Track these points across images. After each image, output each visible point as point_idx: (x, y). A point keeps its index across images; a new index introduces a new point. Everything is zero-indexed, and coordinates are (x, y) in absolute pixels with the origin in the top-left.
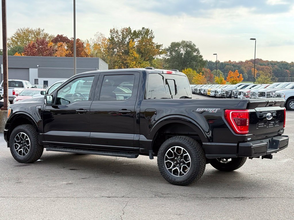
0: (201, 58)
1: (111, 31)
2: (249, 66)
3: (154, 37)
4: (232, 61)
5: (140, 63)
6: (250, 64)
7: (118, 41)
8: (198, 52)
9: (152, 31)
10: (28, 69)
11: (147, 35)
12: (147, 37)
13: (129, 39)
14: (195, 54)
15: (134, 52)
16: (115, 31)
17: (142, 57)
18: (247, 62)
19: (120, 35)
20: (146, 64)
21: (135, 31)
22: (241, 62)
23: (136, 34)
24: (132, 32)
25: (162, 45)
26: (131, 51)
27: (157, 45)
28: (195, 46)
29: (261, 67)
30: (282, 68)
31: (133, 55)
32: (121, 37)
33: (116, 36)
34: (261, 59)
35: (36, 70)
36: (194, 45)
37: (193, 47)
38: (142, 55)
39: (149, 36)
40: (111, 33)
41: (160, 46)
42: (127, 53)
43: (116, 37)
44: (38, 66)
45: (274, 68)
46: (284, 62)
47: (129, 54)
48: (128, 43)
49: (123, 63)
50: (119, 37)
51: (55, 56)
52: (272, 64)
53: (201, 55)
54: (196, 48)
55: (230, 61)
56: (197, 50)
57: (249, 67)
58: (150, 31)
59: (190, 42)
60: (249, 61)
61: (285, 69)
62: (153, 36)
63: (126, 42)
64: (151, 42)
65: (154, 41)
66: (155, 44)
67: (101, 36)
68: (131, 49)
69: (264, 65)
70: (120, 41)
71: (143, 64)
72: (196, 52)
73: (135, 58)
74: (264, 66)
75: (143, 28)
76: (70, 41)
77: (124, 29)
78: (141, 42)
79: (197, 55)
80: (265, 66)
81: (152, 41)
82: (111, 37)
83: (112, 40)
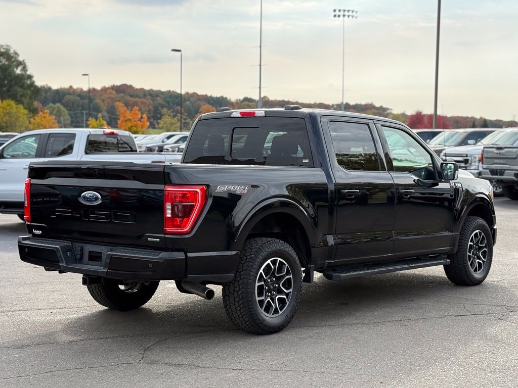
0: (31, 80)
2: (110, 98)
4: (75, 87)
6: (111, 93)
8: (25, 69)
14: (18, 71)
18: (105, 90)
22: (94, 89)
28: (18, 55)
29: (132, 100)
30: (171, 104)
34: (131, 86)
36: (16, 53)
37: (12, 57)
45: (155, 102)
46: (173, 92)
52: (151, 95)
53: (32, 74)
54: (20, 59)
55: (71, 87)
56: (20, 63)
57: (110, 100)
59: (8, 46)
60: (108, 88)
61: (175, 105)
69: (137, 96)
72: (20, 68)
74: (137, 99)
79: (22, 75)
80: (140, 98)
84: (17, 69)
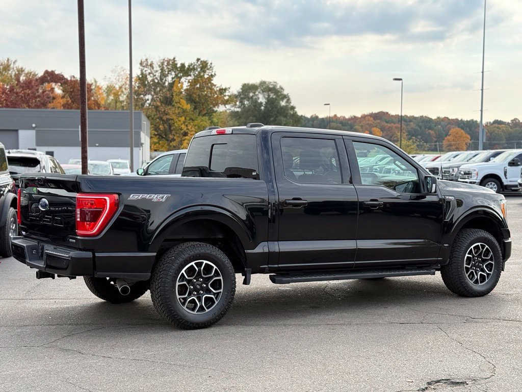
0: (294, 110)
1: (141, 64)
2: (368, 124)
3: (215, 74)
4: (339, 115)
5: (192, 119)
6: (369, 120)
7: (153, 80)
8: (288, 101)
9: (213, 65)
10: (17, 131)
11: (204, 72)
12: (204, 75)
13: (173, 78)
14: (283, 103)
15: (181, 100)
16: (149, 64)
17: (195, 108)
18: (364, 117)
19: (157, 71)
20: (202, 121)
21: (183, 65)
22: (355, 117)
23: (185, 71)
24: (179, 65)
25: (229, 88)
26: (176, 99)
27: (221, 88)
28: (283, 90)
29: (387, 125)
30: (423, 127)
31: (181, 106)
32: (158, 74)
33: (149, 71)
34: (387, 113)
35: (32, 133)
36: (282, 88)
37: (279, 92)
38: (195, 105)
39: (207, 73)
40: (141, 67)
41: (225, 90)
42: (168, 101)
43: (149, 74)
44: (34, 125)
45: (408, 127)
46: (426, 117)
47: (174, 103)
48: (172, 85)
49: (161, 119)
50: (155, 74)
51: (52, 108)
52: (405, 121)
53: (294, 106)
54: (285, 93)
55: (335, 115)
56: (285, 97)
57: (367, 126)
58: (209, 64)
59: (275, 82)
60: (367, 116)
61: (427, 129)
62: (213, 74)
63: (167, 84)
64: (210, 83)
65: (215, 81)
66: (217, 87)
67: (122, 73)
68: (176, 95)
69: (392, 122)
70: (156, 81)
71: (197, 120)
72: (285, 100)
73: (184, 111)
74: (392, 124)
75: (198, 60)
76: (68, 81)
77: (164, 60)
78: (193, 83)
79: (287, 106)
80: (395, 124)
81: (212, 82)
82: (142, 74)
83: (142, 79)
84: (283, 101)
